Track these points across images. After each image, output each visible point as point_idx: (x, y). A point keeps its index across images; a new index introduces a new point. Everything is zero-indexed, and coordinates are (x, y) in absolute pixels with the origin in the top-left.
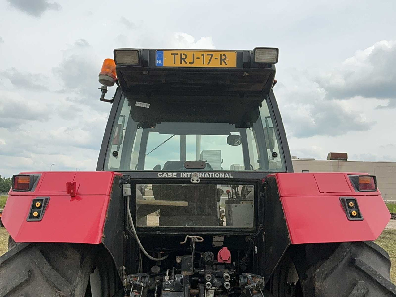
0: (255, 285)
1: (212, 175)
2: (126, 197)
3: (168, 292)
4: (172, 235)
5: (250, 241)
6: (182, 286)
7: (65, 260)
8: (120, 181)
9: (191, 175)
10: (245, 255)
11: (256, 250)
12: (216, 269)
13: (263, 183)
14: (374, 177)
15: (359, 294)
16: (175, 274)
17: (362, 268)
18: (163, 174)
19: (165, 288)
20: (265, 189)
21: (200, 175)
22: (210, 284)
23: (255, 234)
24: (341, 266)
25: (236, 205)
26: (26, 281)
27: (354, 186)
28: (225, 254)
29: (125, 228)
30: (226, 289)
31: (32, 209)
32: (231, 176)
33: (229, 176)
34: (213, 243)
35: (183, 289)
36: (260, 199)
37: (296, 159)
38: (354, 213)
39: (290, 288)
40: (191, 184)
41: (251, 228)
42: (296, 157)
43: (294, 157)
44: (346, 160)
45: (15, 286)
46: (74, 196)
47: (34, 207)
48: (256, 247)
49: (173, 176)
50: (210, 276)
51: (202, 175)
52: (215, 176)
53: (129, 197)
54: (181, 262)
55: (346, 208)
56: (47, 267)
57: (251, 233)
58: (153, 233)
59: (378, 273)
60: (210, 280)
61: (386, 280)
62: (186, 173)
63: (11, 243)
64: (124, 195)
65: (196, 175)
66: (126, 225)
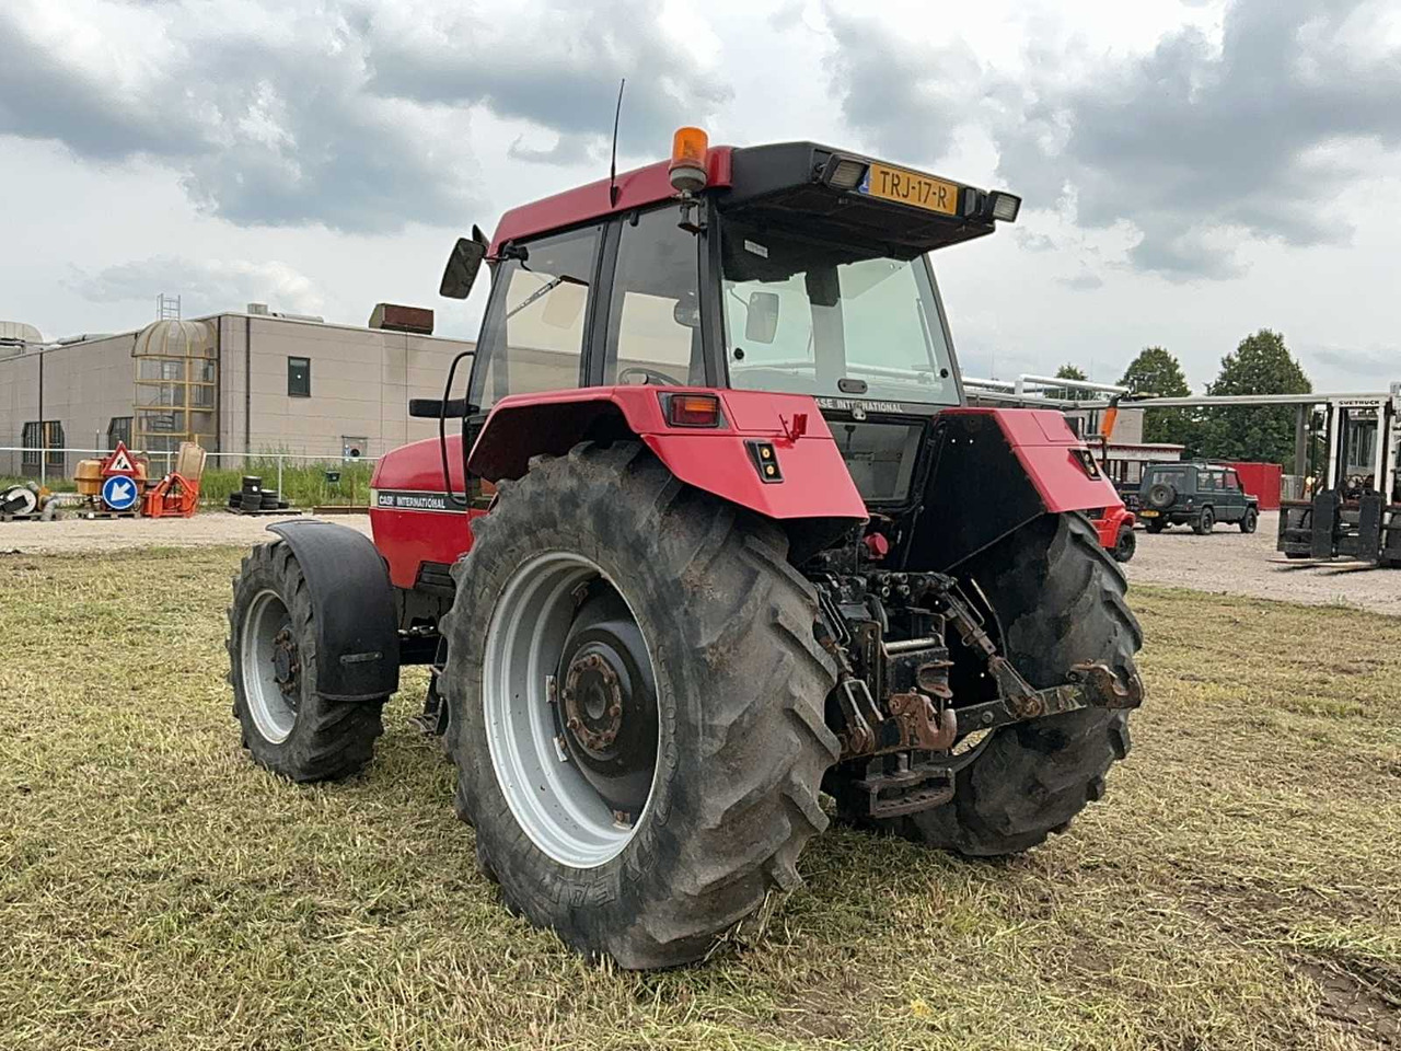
1: (877, 407)
9: (850, 405)
13: (938, 422)
20: (939, 434)
23: (905, 511)
32: (900, 409)
33: (897, 409)
36: (926, 450)
37: (266, 313)
38: (1092, 470)
41: (903, 501)
42: (266, 307)
43: (260, 306)
44: (430, 333)
49: (829, 406)
51: (865, 406)
52: (881, 408)
55: (1083, 464)
62: (844, 401)
65: (859, 405)
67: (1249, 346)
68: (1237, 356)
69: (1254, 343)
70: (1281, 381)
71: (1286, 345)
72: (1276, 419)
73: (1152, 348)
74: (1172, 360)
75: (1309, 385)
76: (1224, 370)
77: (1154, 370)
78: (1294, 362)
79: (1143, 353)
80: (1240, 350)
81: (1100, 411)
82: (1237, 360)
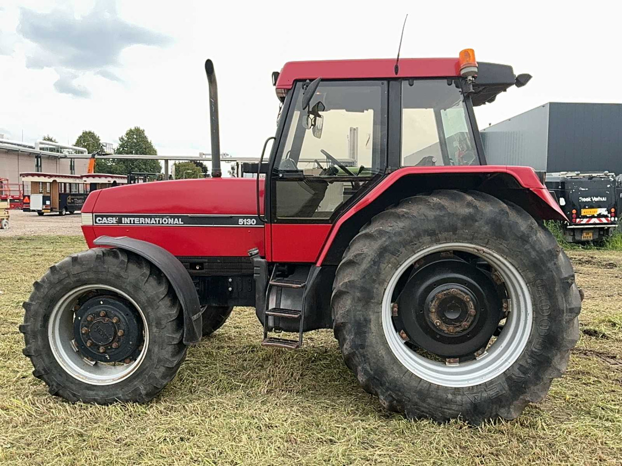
67: (130, 133)
68: (125, 137)
69: (132, 132)
70: (145, 149)
71: (146, 134)
72: (145, 165)
73: (88, 131)
74: (97, 137)
75: (156, 152)
76: (121, 143)
77: (89, 141)
78: (149, 141)
79: (83, 133)
80: (127, 134)
81: (75, 159)
82: (126, 139)
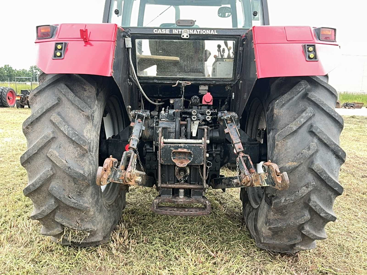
0: (229, 116)
1: (200, 32)
2: (128, 49)
3: (164, 121)
4: (167, 83)
5: (229, 90)
6: (174, 117)
7: (84, 92)
8: (122, 34)
9: (181, 32)
10: (225, 103)
11: (233, 96)
12: (201, 109)
13: (243, 38)
14: (335, 30)
15: (306, 116)
16: (169, 109)
17: (313, 99)
18: (158, 30)
19: (162, 119)
20: (244, 44)
21: (189, 32)
22: (195, 118)
23: (233, 83)
24: (296, 98)
25: (220, 62)
26: (57, 104)
27: (316, 36)
28: (208, 98)
29: (129, 76)
30: (208, 121)
31: (55, 50)
32: (216, 32)
33: (214, 33)
34: (200, 91)
35: (175, 120)
36: (240, 52)
38: (312, 55)
39: (260, 132)
40: (181, 40)
41: (230, 78)
45: (49, 107)
46: (87, 42)
47: (56, 49)
48: (233, 94)
49: (167, 33)
50: (196, 111)
51: (191, 32)
52: (203, 32)
53: (130, 49)
54: (173, 103)
55: (306, 52)
56: (71, 95)
57: (230, 83)
58: (151, 81)
59: (324, 103)
60: (195, 114)
61: (330, 108)
62: (177, 30)
63: (41, 81)
64: (127, 47)
65: (186, 31)
66: (129, 74)
